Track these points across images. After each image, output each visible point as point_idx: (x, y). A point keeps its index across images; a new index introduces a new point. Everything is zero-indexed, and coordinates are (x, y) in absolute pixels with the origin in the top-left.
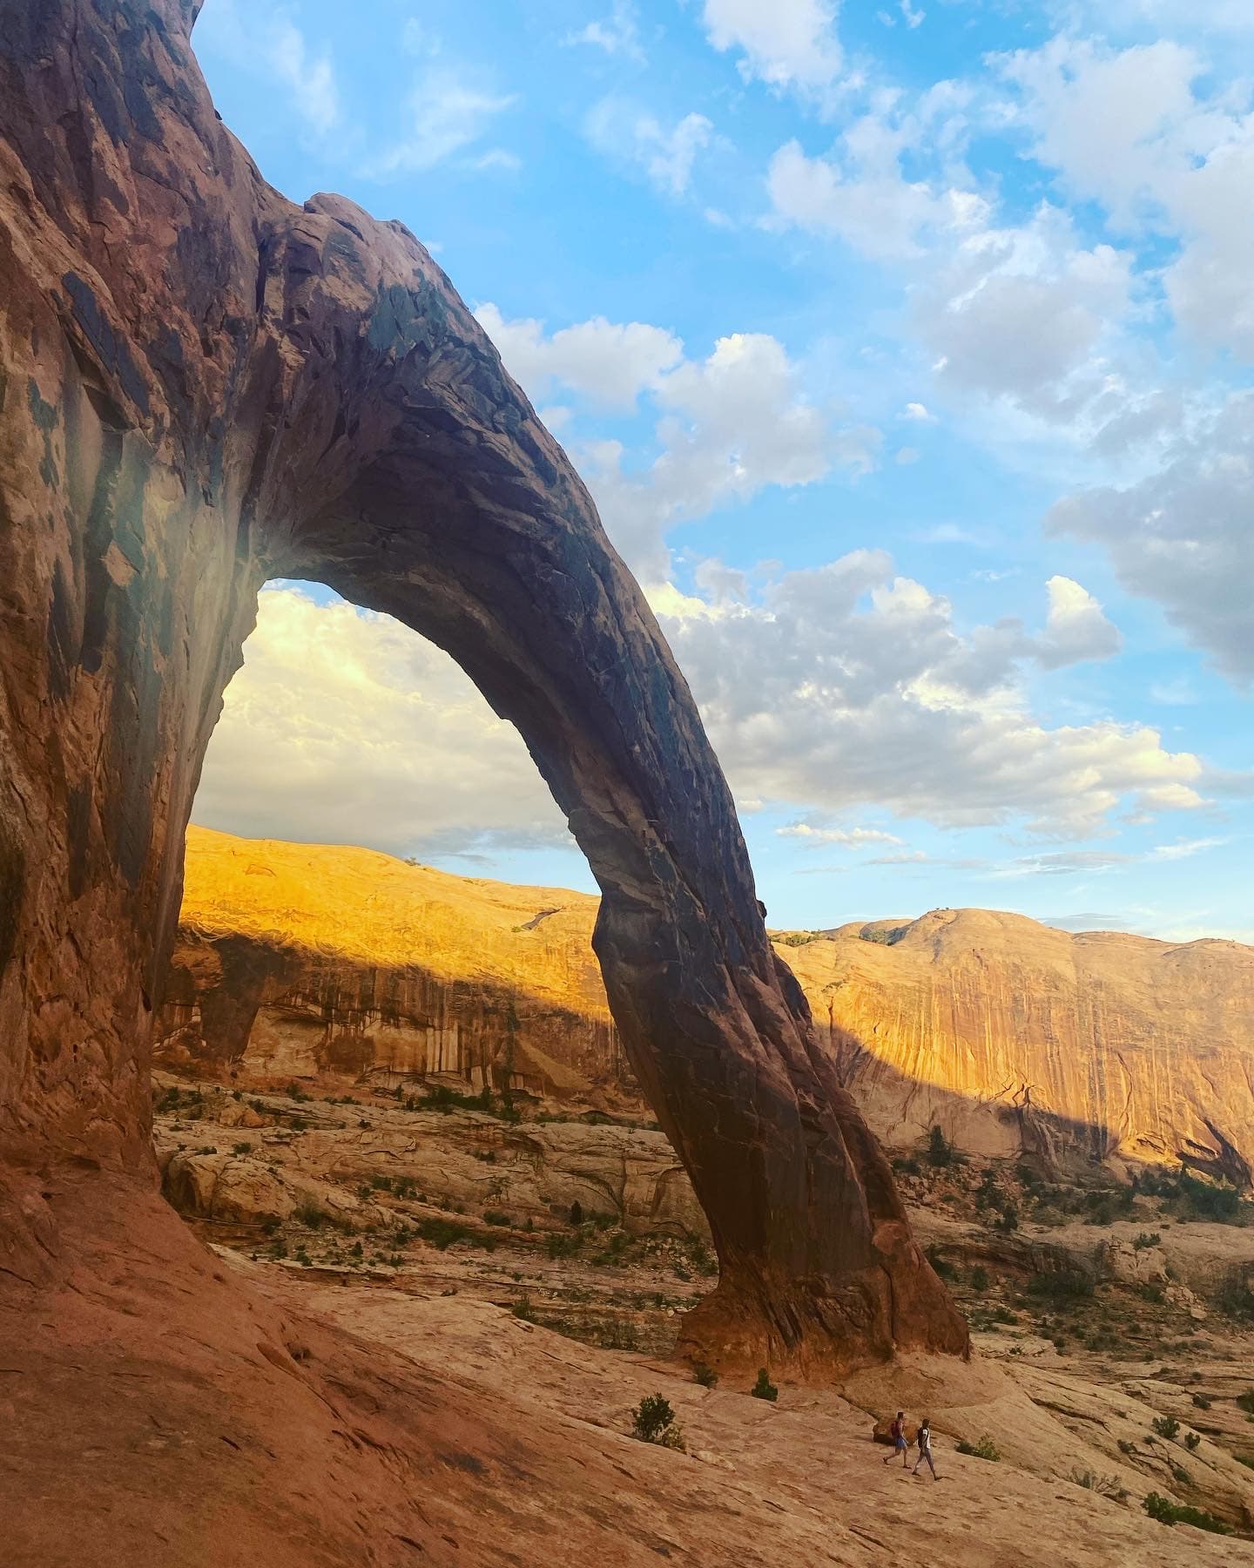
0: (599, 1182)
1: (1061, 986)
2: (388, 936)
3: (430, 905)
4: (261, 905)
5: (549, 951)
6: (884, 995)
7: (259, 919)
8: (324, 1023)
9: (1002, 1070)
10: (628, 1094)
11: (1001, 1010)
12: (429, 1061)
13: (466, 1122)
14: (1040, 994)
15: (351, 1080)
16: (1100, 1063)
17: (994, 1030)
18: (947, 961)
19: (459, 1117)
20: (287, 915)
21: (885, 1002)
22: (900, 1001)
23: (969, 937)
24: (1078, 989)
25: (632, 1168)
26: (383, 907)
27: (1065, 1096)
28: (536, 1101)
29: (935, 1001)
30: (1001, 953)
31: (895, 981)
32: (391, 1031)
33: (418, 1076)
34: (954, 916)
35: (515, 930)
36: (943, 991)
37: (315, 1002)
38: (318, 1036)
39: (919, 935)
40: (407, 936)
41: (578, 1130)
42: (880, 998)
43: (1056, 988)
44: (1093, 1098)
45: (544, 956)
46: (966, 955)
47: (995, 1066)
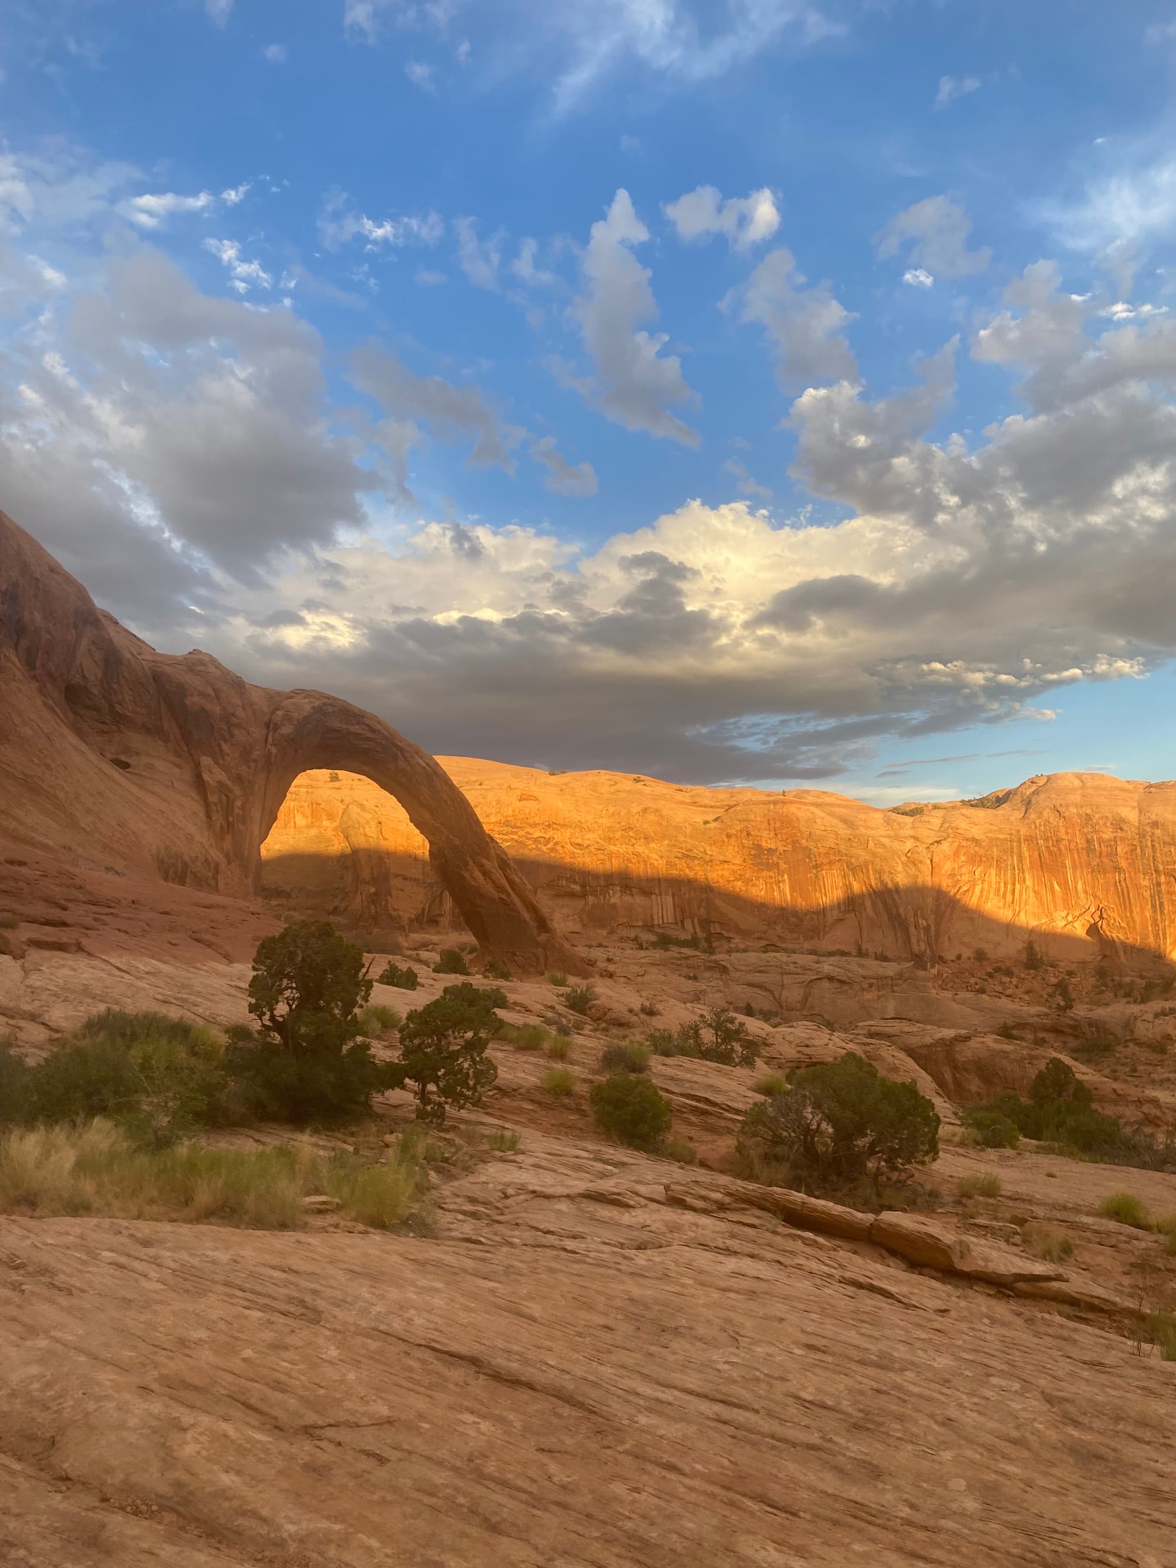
0: (767, 990)
1: (1125, 827)
2: (618, 834)
3: (645, 810)
4: (531, 821)
5: (729, 836)
6: (981, 846)
7: (531, 830)
8: (583, 896)
9: (1082, 895)
10: (791, 931)
11: (1078, 850)
12: (655, 917)
13: (679, 956)
14: (1108, 835)
15: (604, 933)
16: (1159, 884)
17: (1074, 867)
18: (1033, 816)
19: (674, 951)
20: (549, 826)
21: (982, 852)
22: (995, 850)
23: (1053, 796)
24: (1138, 828)
25: (787, 980)
26: (613, 814)
27: (1131, 912)
28: (729, 939)
29: (1024, 848)
30: (1076, 806)
31: (990, 835)
32: (628, 899)
33: (649, 927)
34: (1045, 780)
35: (706, 822)
36: (1029, 839)
37: (575, 882)
38: (580, 904)
39: (1018, 798)
40: (631, 833)
41: (753, 957)
42: (977, 849)
43: (1121, 829)
44: (1155, 912)
45: (726, 839)
46: (1047, 810)
47: (1077, 893)
